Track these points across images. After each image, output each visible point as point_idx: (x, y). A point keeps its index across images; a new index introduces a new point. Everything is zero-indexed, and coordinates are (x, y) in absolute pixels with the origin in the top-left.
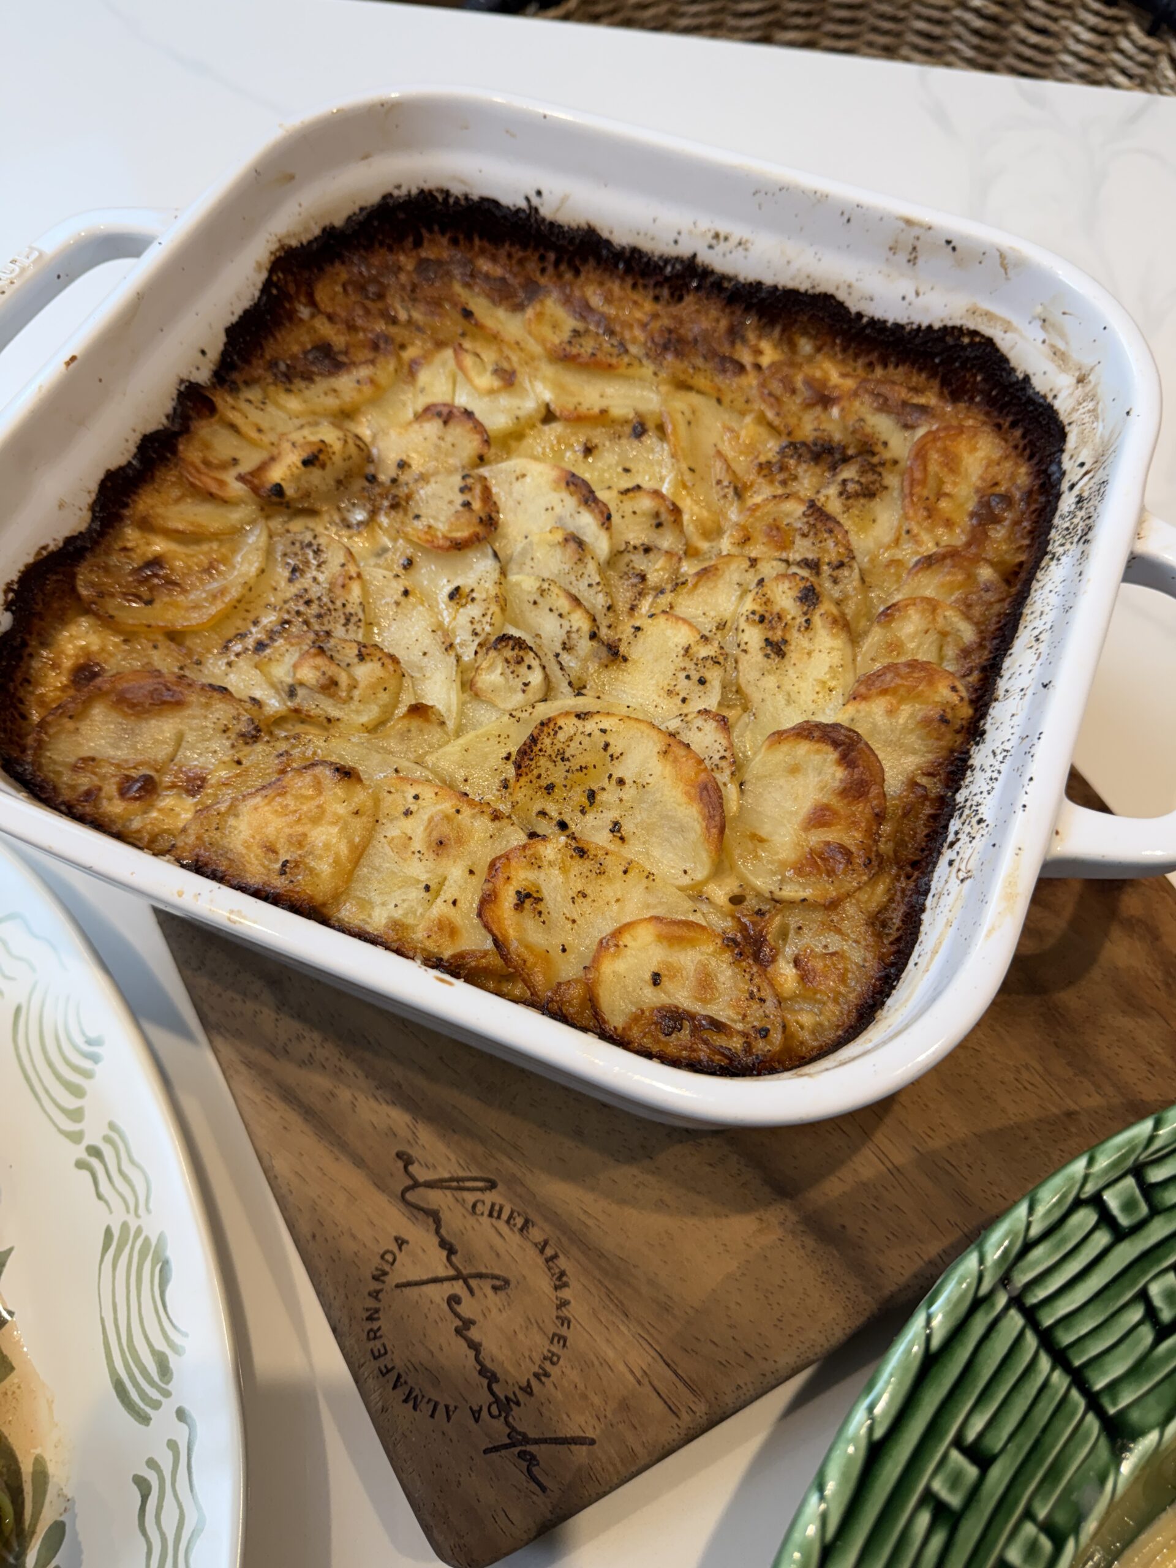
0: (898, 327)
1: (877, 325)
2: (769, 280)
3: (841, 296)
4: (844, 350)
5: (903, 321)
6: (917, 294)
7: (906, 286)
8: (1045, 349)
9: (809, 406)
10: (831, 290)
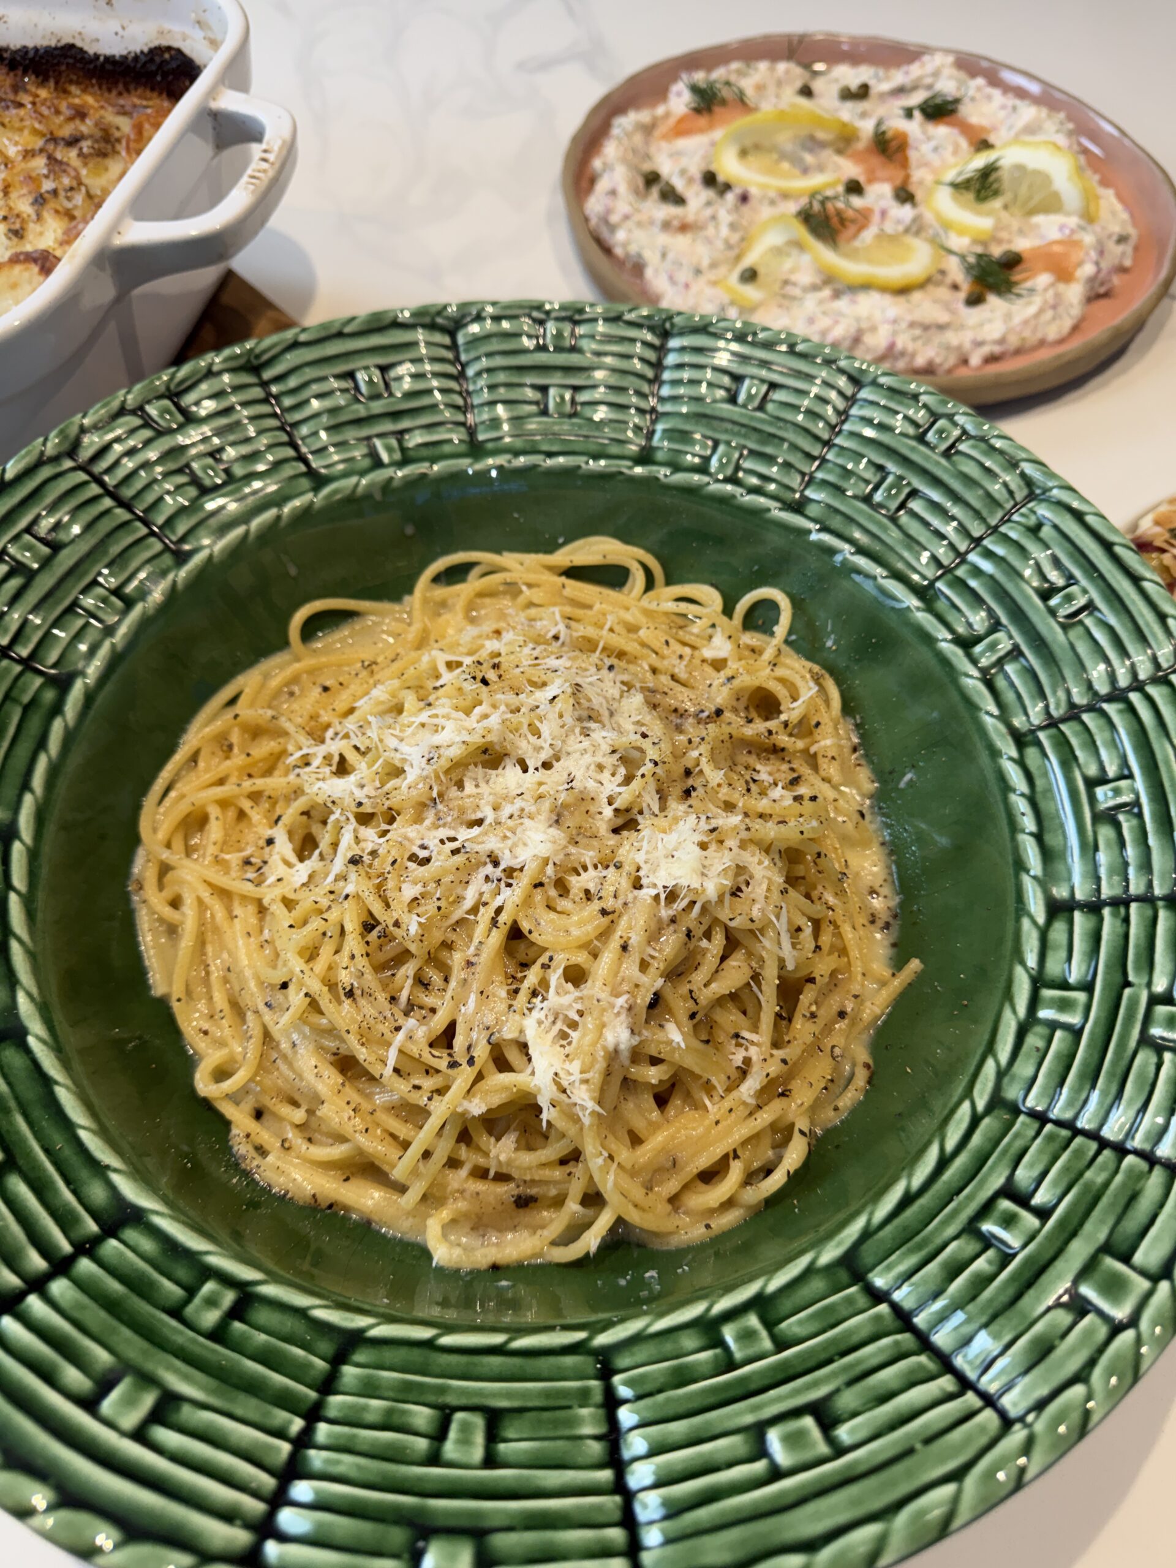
0: (124, 58)
1: (109, 60)
2: (30, 44)
3: (79, 43)
4: (100, 88)
5: (124, 53)
6: (123, 28)
7: (114, 25)
8: (206, 43)
9: (71, 119)
10: (71, 41)
